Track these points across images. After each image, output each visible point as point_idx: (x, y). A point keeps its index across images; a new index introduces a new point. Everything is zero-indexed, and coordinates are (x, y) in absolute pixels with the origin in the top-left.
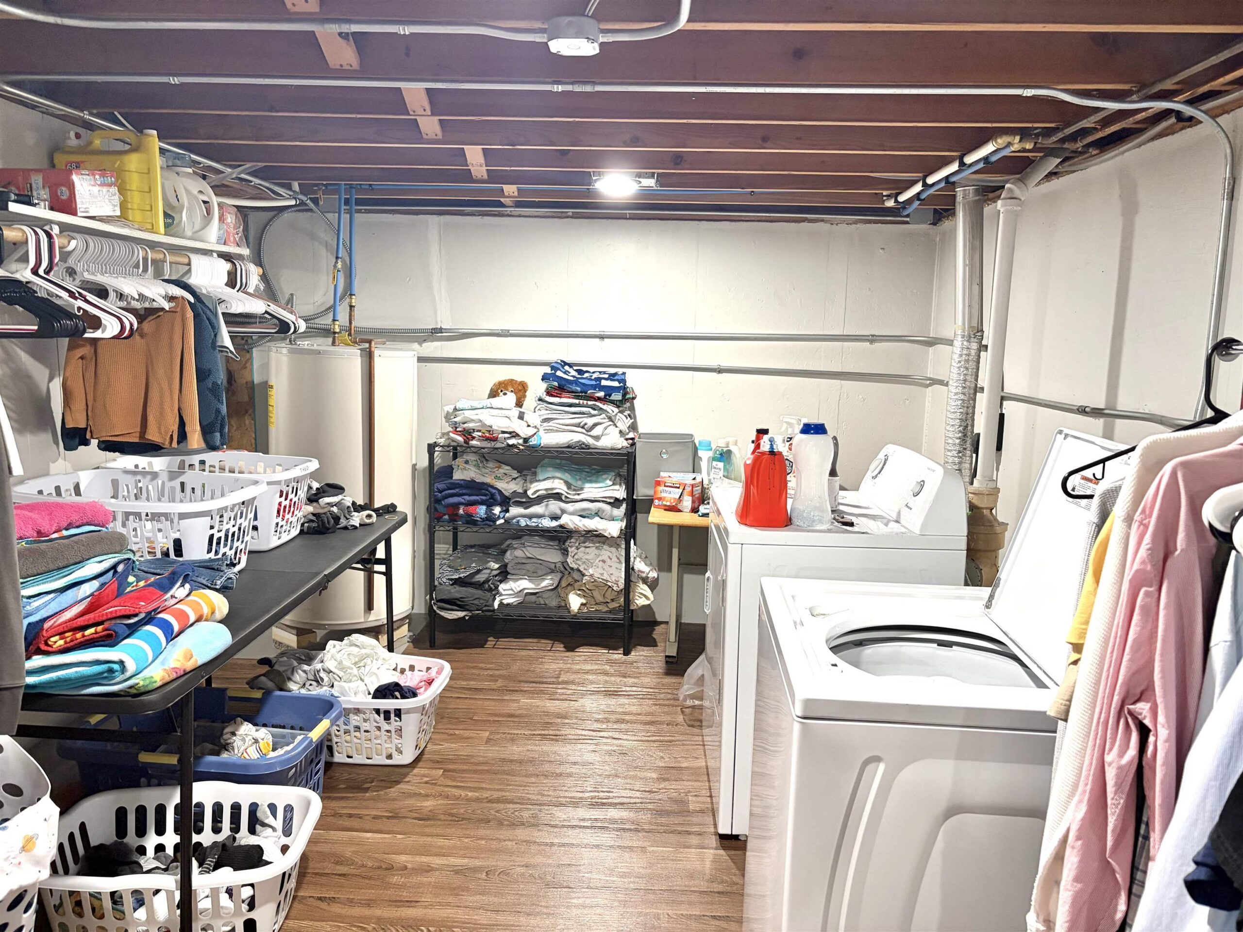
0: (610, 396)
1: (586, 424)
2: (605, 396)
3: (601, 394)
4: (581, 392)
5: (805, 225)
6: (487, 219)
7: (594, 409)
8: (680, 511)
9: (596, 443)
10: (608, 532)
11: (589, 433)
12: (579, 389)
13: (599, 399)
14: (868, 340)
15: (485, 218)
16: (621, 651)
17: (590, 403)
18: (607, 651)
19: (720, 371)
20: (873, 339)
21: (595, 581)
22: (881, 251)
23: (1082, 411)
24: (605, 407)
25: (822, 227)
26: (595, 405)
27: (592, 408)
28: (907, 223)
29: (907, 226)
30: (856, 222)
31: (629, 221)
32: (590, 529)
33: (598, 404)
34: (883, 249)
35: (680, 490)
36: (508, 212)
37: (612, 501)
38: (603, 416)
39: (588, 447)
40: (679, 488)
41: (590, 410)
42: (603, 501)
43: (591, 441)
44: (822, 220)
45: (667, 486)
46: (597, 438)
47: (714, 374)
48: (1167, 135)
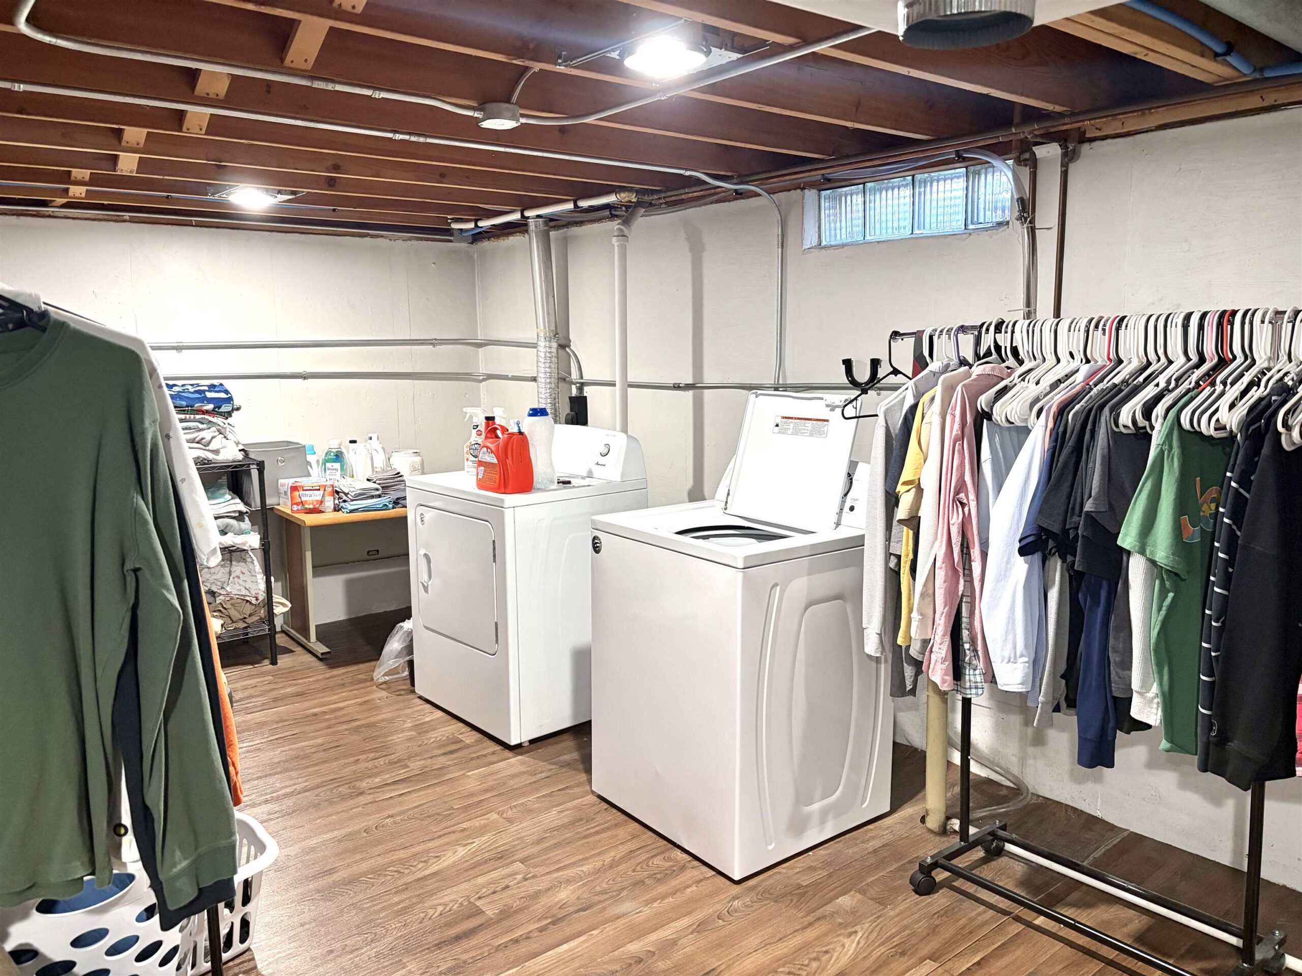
0: (219, 407)
1: (203, 439)
2: (215, 408)
3: (210, 407)
4: (187, 406)
5: (367, 239)
6: (23, 219)
7: (203, 423)
8: (321, 512)
9: (215, 457)
10: (247, 545)
11: (207, 448)
12: (184, 403)
13: (207, 412)
14: (432, 344)
15: (22, 218)
16: (267, 662)
17: (198, 417)
18: (252, 667)
19: (305, 376)
20: (433, 342)
21: (232, 599)
22: (433, 265)
23: (677, 387)
24: (215, 420)
25: (383, 242)
26: (204, 418)
27: (199, 422)
28: (451, 241)
29: (450, 244)
30: (410, 239)
31: (196, 228)
32: (226, 546)
33: (206, 417)
34: (434, 263)
35: (322, 492)
36: (50, 213)
37: (237, 514)
38: (213, 429)
39: (210, 462)
40: (319, 490)
41: (198, 424)
42: (227, 516)
43: (210, 456)
44: (382, 236)
45: (306, 490)
46: (216, 452)
47: (301, 380)
48: (724, 201)
